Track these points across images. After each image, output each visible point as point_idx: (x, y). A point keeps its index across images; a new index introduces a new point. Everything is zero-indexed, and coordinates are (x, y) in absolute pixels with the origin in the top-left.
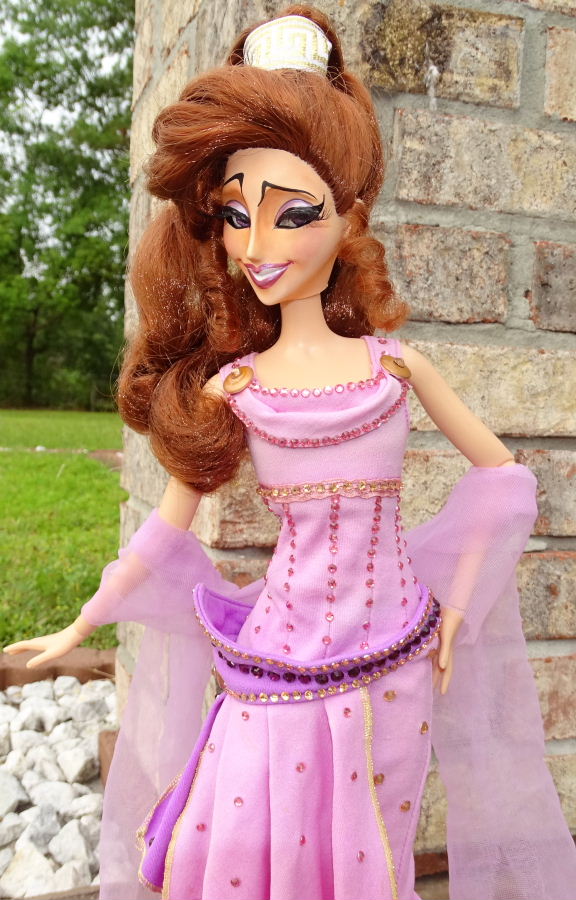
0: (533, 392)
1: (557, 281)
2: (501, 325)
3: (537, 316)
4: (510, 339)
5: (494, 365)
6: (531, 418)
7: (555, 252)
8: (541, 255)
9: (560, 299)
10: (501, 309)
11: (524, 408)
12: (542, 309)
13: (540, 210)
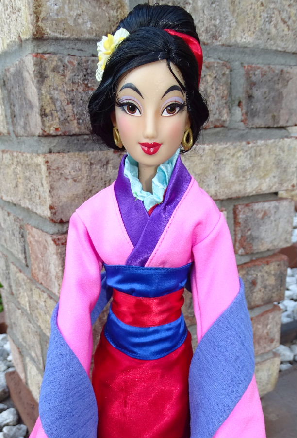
0: (243, 170)
1: (258, 93)
2: (225, 128)
3: (246, 119)
4: (230, 137)
5: (221, 155)
6: (243, 187)
7: (256, 73)
8: (248, 75)
9: (259, 106)
10: (225, 117)
11: (239, 181)
12: (249, 114)
13: (247, 42)
